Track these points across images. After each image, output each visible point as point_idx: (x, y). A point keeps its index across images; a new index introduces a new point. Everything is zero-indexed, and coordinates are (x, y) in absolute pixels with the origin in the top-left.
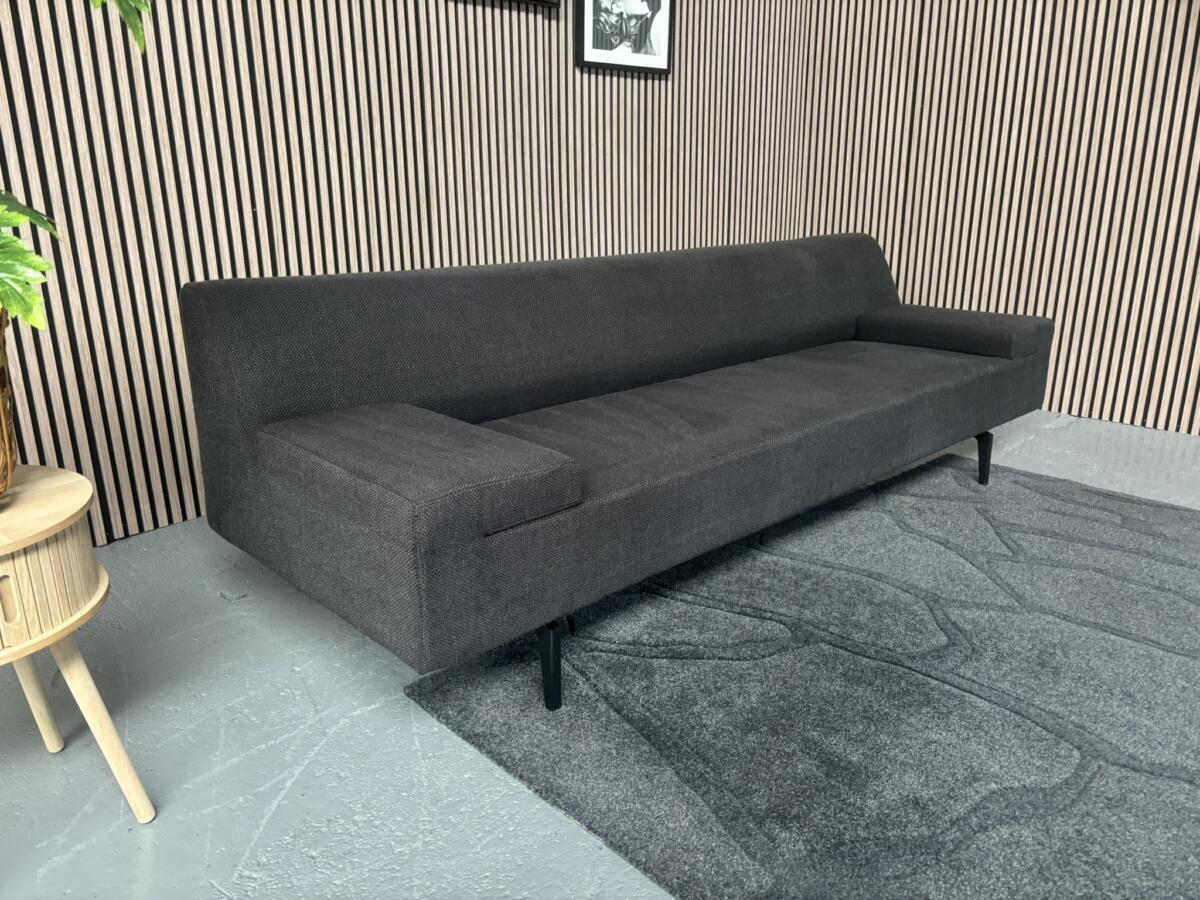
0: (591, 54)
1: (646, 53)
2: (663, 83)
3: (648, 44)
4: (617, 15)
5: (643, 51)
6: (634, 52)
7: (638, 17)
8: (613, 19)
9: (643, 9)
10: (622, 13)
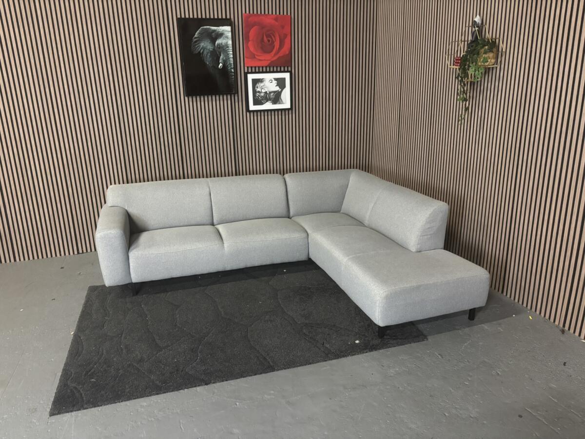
0: (252, 107)
1: (280, 104)
2: (290, 112)
3: (280, 100)
4: (264, 93)
5: (278, 103)
6: (273, 104)
7: (274, 92)
8: (262, 94)
9: (277, 89)
10: (266, 93)
